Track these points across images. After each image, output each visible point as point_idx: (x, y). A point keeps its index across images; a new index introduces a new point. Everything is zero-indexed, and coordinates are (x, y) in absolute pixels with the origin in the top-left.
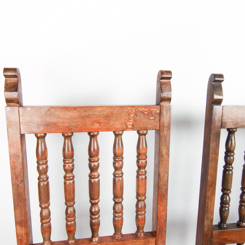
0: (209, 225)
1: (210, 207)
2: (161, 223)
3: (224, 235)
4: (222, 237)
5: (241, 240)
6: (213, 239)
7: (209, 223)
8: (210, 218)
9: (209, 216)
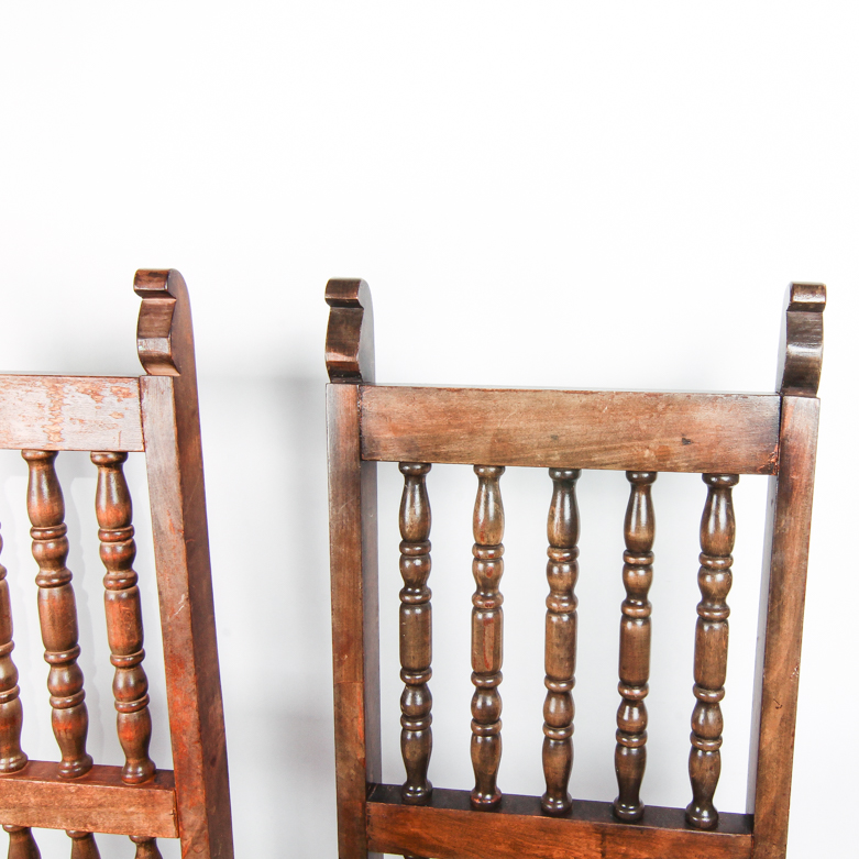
0: (353, 778)
1: (348, 720)
2: (184, 745)
3: (409, 823)
4: (401, 830)
5: (474, 852)
6: (372, 830)
7: (352, 771)
8: (352, 755)
9: (349, 749)
